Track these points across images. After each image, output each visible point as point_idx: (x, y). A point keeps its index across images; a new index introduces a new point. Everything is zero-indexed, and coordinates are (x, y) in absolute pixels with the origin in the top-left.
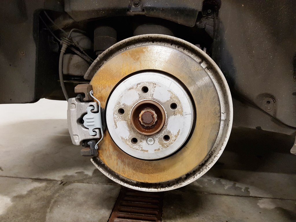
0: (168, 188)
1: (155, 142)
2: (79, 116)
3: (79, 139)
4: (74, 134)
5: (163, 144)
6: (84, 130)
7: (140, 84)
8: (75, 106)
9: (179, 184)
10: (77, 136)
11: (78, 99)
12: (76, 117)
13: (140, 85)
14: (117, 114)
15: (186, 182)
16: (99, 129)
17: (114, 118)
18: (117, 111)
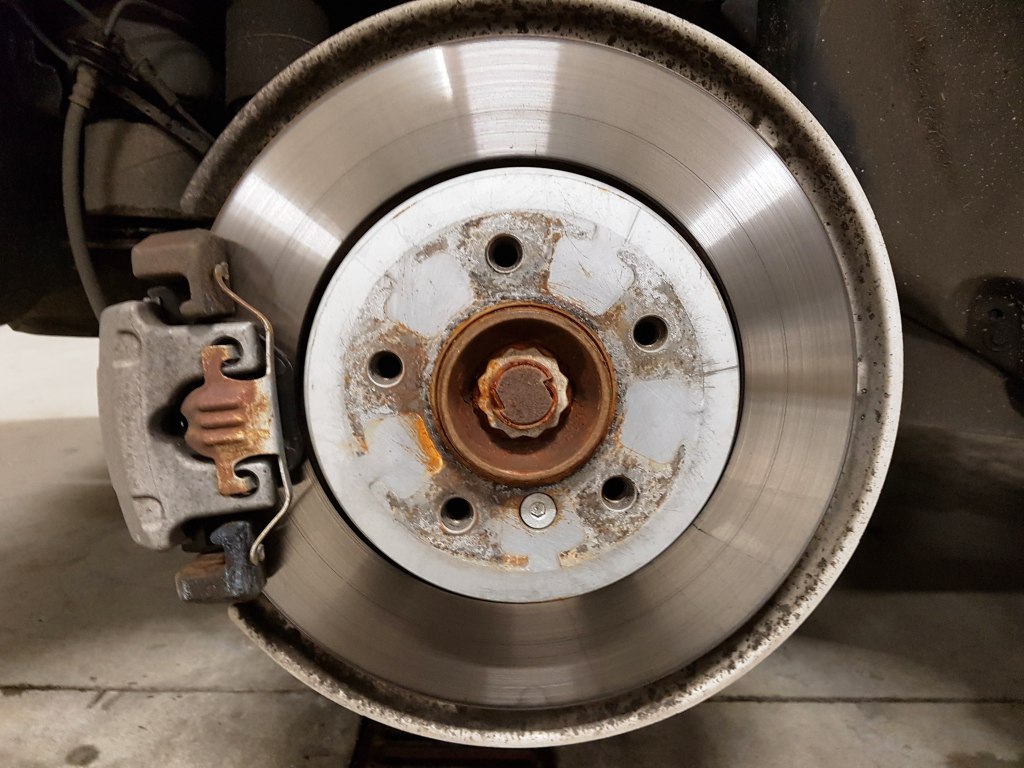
0: (612, 723)
1: (564, 512)
2: (162, 398)
3: (164, 517)
4: (137, 492)
5: (603, 523)
6: (189, 471)
7: (478, 223)
8: (136, 345)
9: (664, 701)
10: (157, 504)
11: (153, 307)
12: (145, 401)
13: (479, 230)
14: (367, 379)
15: (694, 691)
16: (272, 459)
17: (349, 401)
18: (366, 365)
